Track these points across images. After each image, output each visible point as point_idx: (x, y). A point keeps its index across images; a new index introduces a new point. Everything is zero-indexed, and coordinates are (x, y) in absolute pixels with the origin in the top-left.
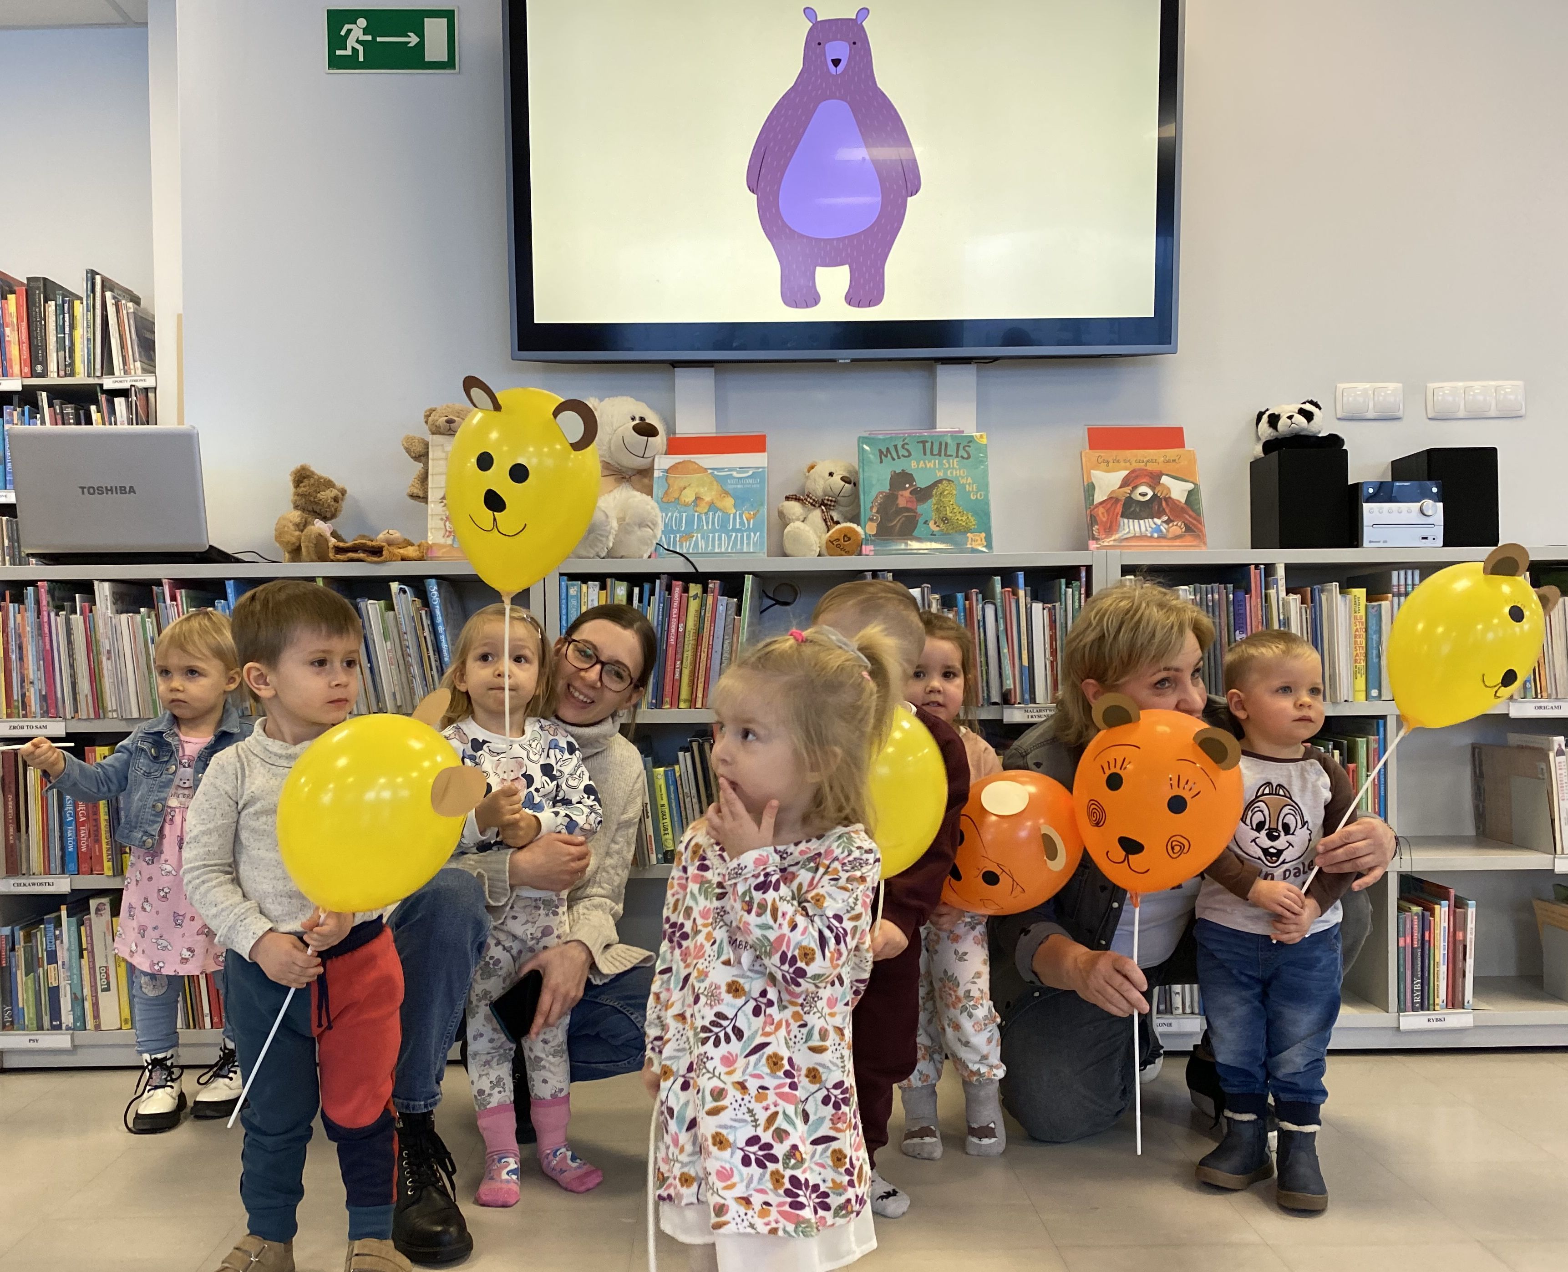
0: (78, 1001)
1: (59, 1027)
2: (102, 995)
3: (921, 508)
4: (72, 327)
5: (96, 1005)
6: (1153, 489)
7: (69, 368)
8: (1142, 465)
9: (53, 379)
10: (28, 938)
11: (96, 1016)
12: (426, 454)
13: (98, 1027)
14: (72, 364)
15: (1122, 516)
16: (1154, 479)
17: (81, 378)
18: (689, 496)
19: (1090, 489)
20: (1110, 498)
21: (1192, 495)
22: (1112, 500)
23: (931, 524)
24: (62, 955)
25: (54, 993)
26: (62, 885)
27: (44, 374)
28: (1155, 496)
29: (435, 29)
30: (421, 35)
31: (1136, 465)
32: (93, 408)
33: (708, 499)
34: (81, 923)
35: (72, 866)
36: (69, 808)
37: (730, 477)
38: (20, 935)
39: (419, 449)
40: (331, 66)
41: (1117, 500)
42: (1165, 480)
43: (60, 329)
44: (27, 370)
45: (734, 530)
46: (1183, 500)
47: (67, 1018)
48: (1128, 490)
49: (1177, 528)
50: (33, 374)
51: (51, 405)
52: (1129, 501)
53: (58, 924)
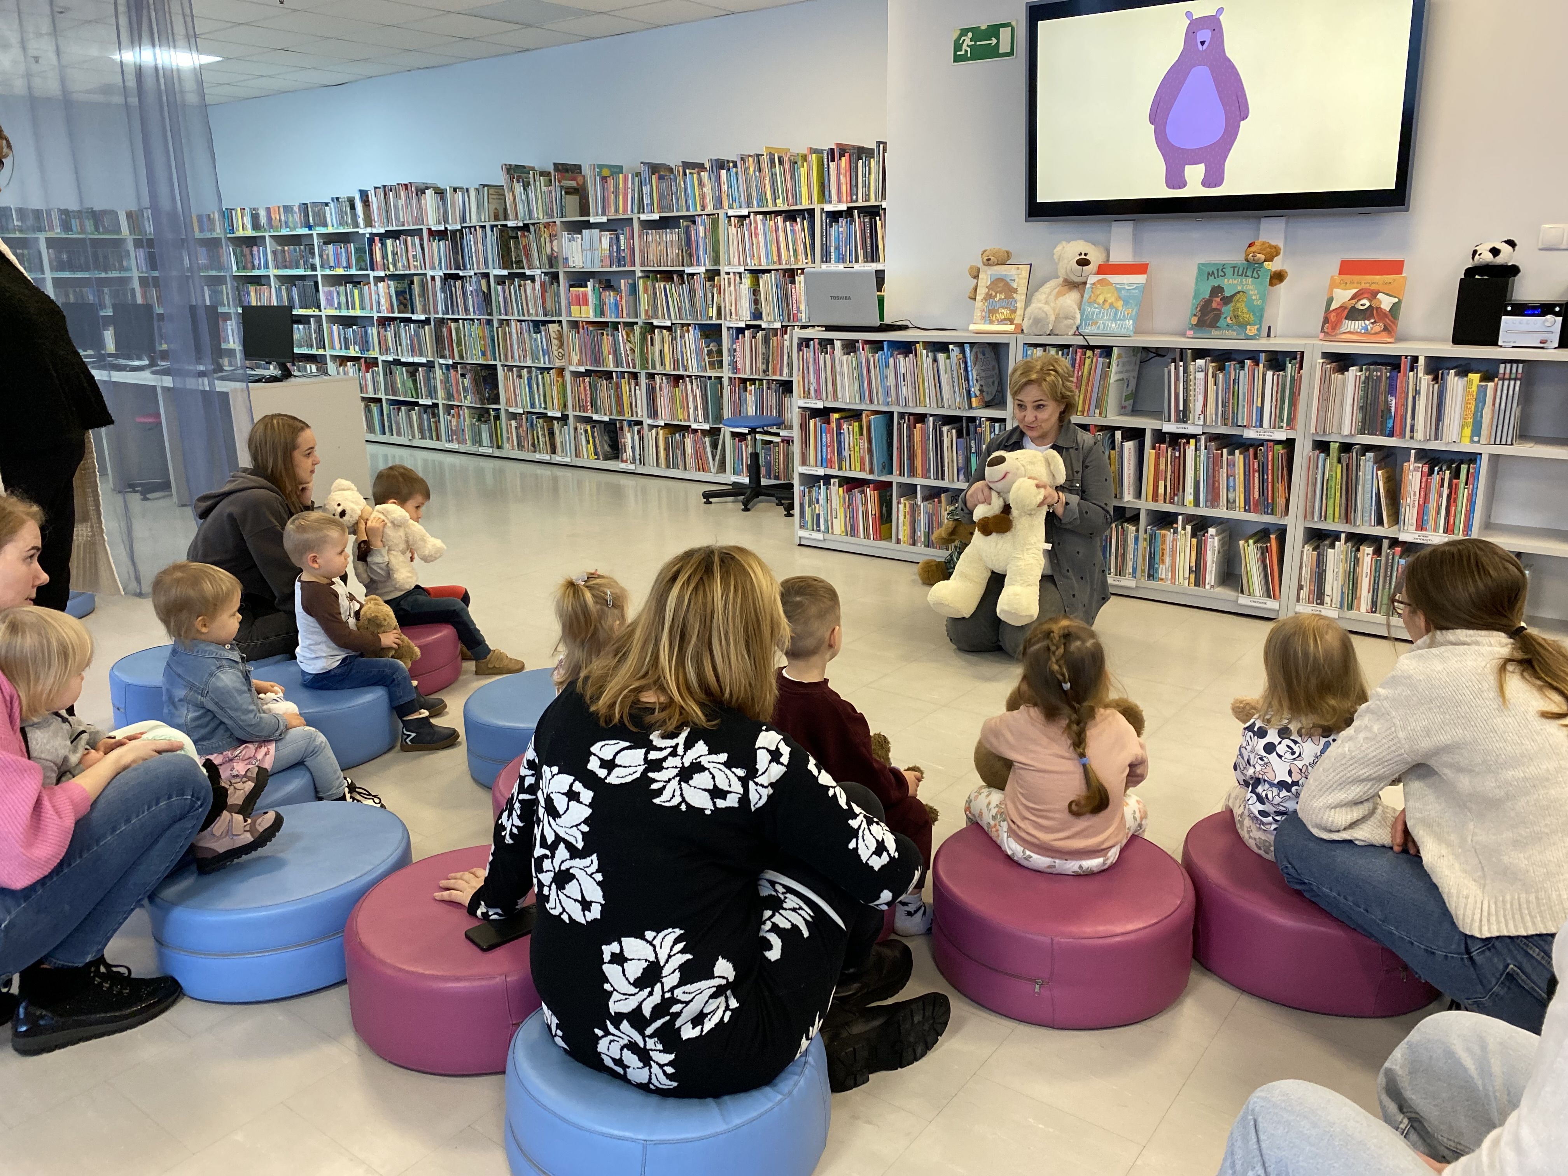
0: (826, 521)
1: (819, 531)
2: (834, 520)
3: (1224, 309)
4: (870, 174)
5: (832, 523)
6: (1370, 301)
7: (867, 198)
8: (1367, 286)
9: (860, 203)
10: (809, 492)
11: (832, 528)
12: (978, 276)
13: (833, 533)
14: (869, 195)
15: (1346, 319)
16: (1373, 295)
17: (872, 202)
18: (1101, 300)
19: (1330, 301)
20: (1341, 307)
21: (1396, 307)
22: (1342, 307)
23: (1228, 319)
24: (821, 501)
25: (818, 515)
26: (821, 472)
27: (857, 201)
28: (1370, 306)
30: (998, 38)
31: (1364, 286)
32: (878, 218)
33: (1110, 301)
34: (827, 489)
35: (824, 464)
36: (824, 439)
37: (1124, 289)
38: (807, 490)
39: (975, 274)
40: (955, 61)
41: (1346, 308)
42: (1380, 296)
43: (864, 175)
44: (849, 198)
45: (1120, 320)
46: (1388, 310)
47: (822, 528)
48: (1354, 302)
49: (1379, 327)
50: (852, 201)
51: (859, 217)
52: (1353, 308)
53: (820, 488)
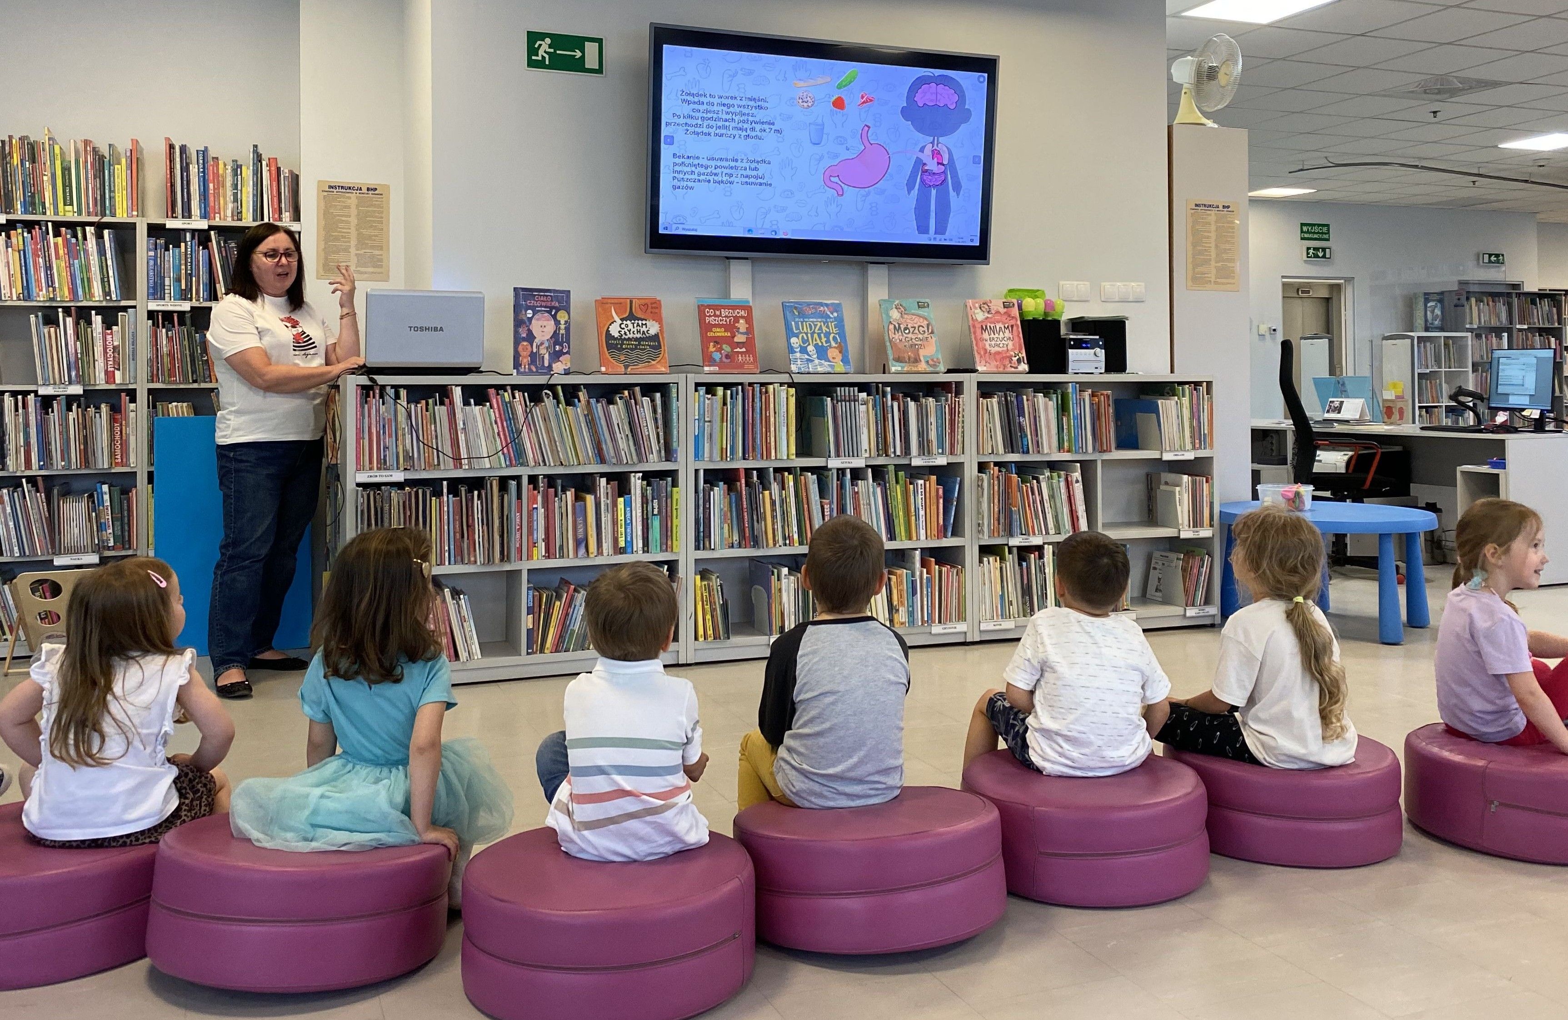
7: (240, 215)
29: (591, 49)
30: (583, 52)
40: (529, 66)
51: (218, 240)
